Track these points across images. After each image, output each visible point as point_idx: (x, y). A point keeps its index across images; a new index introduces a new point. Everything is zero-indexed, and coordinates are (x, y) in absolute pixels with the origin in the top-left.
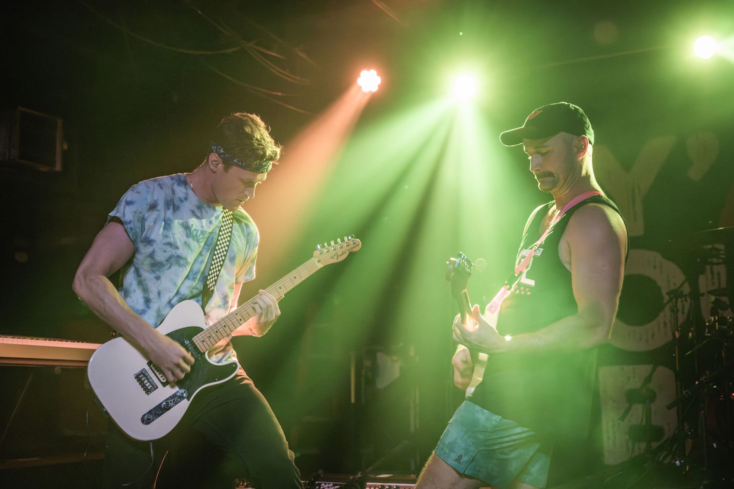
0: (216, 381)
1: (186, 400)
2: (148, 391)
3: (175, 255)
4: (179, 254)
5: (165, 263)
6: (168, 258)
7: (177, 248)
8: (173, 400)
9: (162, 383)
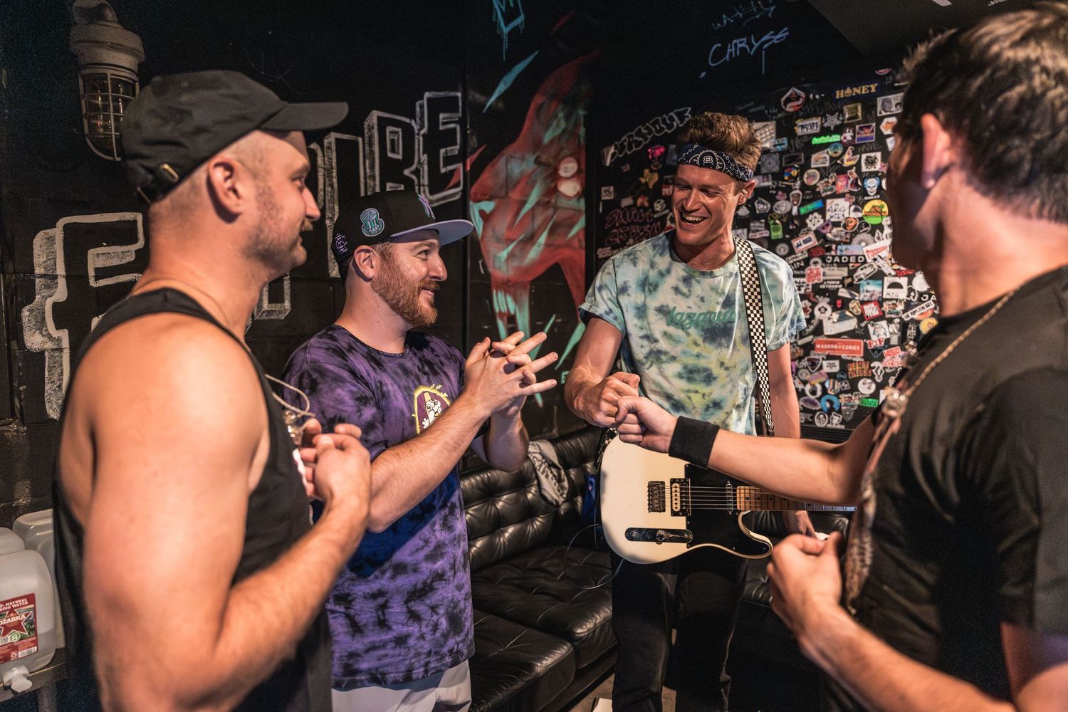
0: (732, 549)
1: (685, 545)
2: (652, 508)
3: (655, 350)
4: (660, 349)
5: (644, 360)
6: (646, 355)
7: (656, 341)
8: (671, 536)
9: (672, 510)
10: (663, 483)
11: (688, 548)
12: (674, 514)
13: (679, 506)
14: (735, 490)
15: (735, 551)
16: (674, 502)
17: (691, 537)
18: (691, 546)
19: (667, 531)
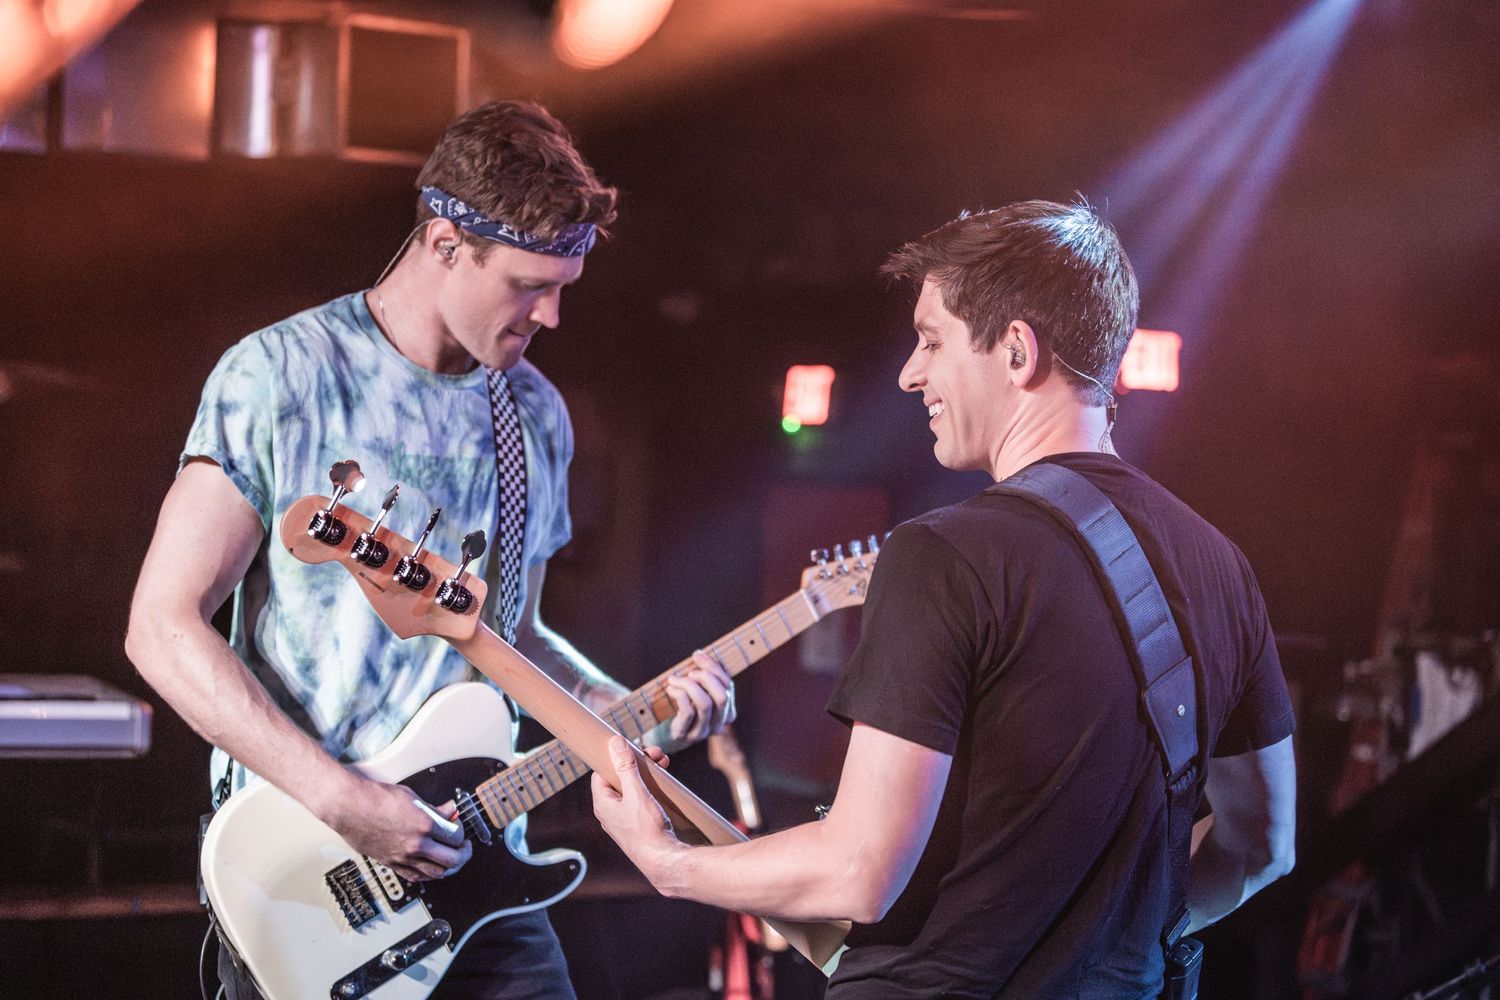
0: (525, 904)
1: (444, 948)
2: (356, 922)
8: (414, 948)
9: (391, 902)
10: (349, 863)
11: (452, 950)
12: (397, 906)
13: (399, 887)
14: (476, 799)
15: (530, 903)
16: (386, 885)
17: (448, 928)
18: (456, 944)
19: (399, 946)
